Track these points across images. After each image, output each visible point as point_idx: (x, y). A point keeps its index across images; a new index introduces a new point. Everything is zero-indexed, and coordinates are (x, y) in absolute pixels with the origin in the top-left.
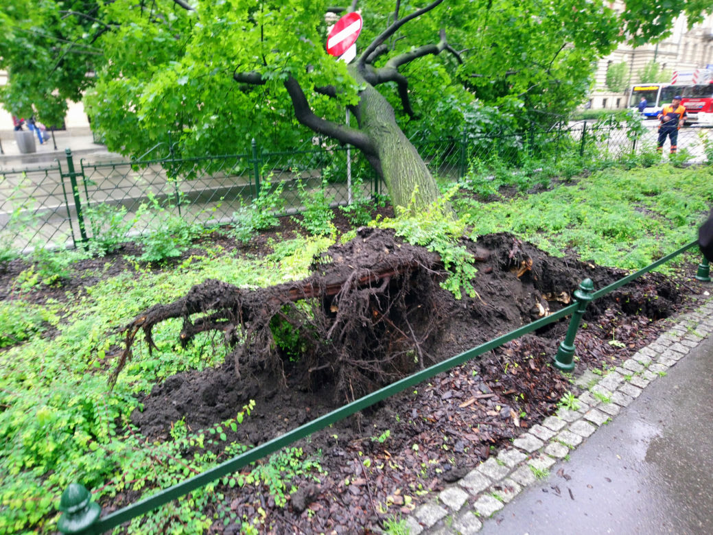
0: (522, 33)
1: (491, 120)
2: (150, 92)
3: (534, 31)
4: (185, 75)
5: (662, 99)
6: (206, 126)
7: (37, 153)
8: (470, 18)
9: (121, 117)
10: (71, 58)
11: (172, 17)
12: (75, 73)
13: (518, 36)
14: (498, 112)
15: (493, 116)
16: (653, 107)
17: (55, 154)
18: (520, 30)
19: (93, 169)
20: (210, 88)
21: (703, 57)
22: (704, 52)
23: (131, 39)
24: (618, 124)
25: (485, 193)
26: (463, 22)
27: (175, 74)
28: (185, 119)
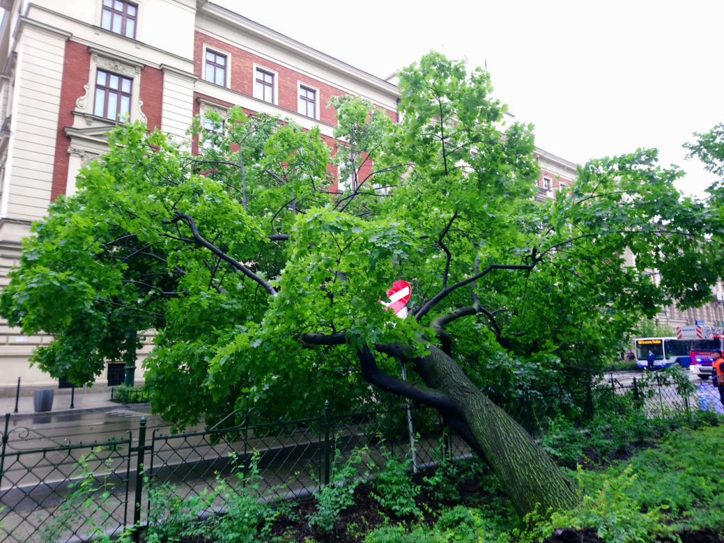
0: (563, 298)
1: (536, 376)
2: (222, 355)
3: (573, 296)
4: (259, 338)
5: (667, 352)
6: (266, 387)
7: (52, 411)
8: (510, 285)
9: (176, 379)
10: (120, 320)
11: (239, 286)
12: (119, 334)
13: (560, 300)
14: (541, 368)
15: (536, 371)
16: (662, 359)
17: (70, 412)
18: (561, 295)
19: (164, 441)
20: (277, 349)
21: (716, 317)
22: (716, 313)
23: (198, 305)
24: (665, 380)
25: (567, 458)
26: (504, 288)
27: (247, 337)
28: (245, 381)
